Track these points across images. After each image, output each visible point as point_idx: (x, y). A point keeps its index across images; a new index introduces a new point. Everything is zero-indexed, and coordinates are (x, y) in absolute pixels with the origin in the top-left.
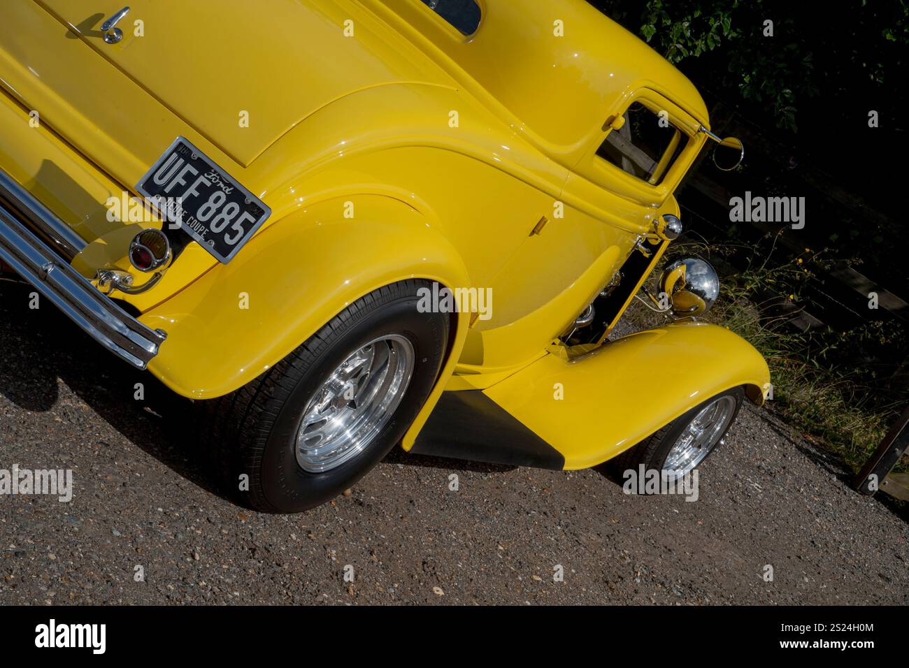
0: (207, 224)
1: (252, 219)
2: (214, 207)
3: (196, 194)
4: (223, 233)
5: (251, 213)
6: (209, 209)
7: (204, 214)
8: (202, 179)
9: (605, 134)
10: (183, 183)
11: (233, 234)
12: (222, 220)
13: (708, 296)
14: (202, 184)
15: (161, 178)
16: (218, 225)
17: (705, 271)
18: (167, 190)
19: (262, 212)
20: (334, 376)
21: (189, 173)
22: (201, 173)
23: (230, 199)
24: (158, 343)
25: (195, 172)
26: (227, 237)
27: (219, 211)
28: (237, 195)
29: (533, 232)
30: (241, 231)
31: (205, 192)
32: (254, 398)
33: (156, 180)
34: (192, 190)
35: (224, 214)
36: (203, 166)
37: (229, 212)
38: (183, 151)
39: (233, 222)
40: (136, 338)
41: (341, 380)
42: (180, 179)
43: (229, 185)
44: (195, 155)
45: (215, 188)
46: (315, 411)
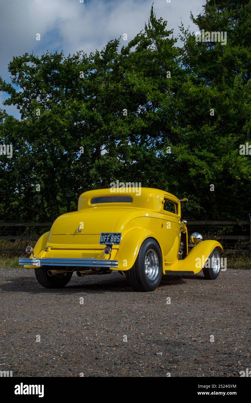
0: (113, 241)
1: (120, 236)
2: (113, 238)
3: (109, 239)
4: (116, 241)
5: (119, 235)
6: (112, 239)
7: (112, 240)
8: (108, 236)
9: (163, 205)
10: (106, 239)
11: (118, 240)
12: (115, 239)
13: (201, 238)
14: (109, 237)
15: (102, 240)
16: (115, 240)
17: (196, 234)
18: (104, 241)
19: (120, 234)
20: (145, 263)
21: (106, 237)
22: (107, 235)
23: (114, 236)
24: (117, 262)
25: (107, 236)
26: (117, 241)
27: (114, 238)
28: (115, 234)
29: (162, 227)
30: (119, 239)
31: (110, 237)
32: (136, 269)
33: (101, 241)
34: (108, 239)
35: (115, 238)
36: (107, 234)
37: (115, 237)
38: (103, 234)
39: (117, 238)
40: (113, 263)
41: (147, 263)
42: (105, 238)
43: (113, 234)
44: (105, 234)
45: (111, 236)
46: (146, 271)
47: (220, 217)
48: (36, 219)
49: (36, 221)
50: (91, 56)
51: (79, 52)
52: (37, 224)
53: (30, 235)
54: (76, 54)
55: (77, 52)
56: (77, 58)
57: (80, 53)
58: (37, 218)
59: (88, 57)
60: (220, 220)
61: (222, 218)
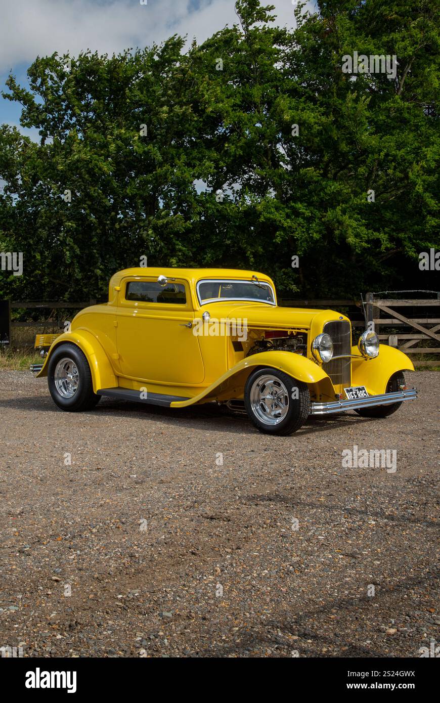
47: (330, 294)
48: (64, 299)
49: (65, 301)
50: (146, 51)
51: (127, 50)
52: (66, 305)
53: (58, 321)
54: (123, 55)
55: (124, 50)
56: (124, 59)
57: (129, 52)
58: (67, 295)
59: (142, 53)
60: (331, 298)
61: (333, 297)
